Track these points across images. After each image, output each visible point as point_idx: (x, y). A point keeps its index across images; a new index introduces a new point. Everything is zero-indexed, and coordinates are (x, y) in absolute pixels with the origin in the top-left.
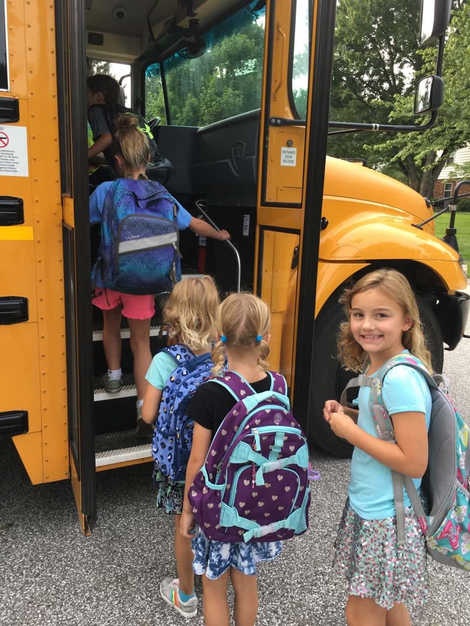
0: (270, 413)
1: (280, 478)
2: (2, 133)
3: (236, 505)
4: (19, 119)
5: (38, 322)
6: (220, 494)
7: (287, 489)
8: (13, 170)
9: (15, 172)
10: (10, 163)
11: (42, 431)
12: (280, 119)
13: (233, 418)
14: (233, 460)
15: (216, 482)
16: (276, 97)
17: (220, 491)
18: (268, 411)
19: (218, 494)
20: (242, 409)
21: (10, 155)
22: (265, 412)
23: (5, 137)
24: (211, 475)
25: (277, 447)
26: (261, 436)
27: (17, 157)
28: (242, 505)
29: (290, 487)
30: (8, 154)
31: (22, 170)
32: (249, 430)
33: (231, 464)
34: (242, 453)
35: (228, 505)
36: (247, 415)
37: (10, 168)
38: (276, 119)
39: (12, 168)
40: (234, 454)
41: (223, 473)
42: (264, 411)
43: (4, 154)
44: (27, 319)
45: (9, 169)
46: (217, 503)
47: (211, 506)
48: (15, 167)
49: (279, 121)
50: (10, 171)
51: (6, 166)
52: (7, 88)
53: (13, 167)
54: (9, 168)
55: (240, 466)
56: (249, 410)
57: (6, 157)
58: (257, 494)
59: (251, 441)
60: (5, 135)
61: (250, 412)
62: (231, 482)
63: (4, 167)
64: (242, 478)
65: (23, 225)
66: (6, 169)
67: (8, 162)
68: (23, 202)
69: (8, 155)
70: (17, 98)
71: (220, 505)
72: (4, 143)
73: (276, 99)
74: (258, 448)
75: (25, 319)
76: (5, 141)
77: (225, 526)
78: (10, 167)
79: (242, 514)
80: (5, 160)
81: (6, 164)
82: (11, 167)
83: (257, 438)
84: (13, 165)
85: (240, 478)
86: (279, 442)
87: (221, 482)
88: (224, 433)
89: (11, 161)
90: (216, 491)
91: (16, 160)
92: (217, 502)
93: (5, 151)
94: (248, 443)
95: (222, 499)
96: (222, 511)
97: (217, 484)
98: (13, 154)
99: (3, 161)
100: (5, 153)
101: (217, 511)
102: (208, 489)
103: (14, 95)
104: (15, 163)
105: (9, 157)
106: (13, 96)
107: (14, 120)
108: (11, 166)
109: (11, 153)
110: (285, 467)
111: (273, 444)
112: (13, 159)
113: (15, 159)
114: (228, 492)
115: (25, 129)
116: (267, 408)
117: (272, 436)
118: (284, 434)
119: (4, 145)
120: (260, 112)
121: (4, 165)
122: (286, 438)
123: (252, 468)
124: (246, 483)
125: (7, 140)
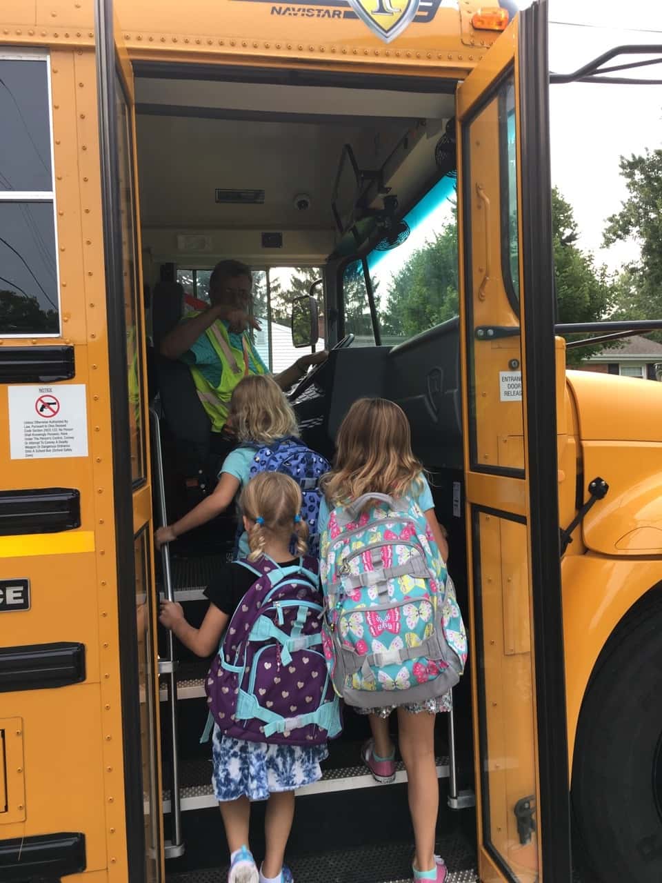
0: (296, 588)
1: (306, 661)
2: (50, 396)
3: (256, 692)
4: (74, 374)
5: (100, 683)
6: (237, 677)
7: (315, 675)
8: (66, 448)
9: (68, 452)
10: (61, 438)
11: (107, 869)
12: (493, 328)
13: (256, 592)
14: (253, 637)
15: (235, 664)
16: (482, 296)
17: (237, 674)
18: (294, 586)
19: (235, 678)
20: (266, 582)
21: (60, 428)
22: (291, 587)
23: (55, 401)
24: (228, 656)
25: (299, 623)
26: (284, 609)
27: (71, 430)
28: (262, 692)
29: (318, 672)
30: (58, 426)
31: (79, 447)
32: (270, 604)
33: (251, 642)
34: (263, 629)
35: (247, 692)
36: (271, 589)
37: (62, 446)
38: (485, 329)
39: (64, 446)
40: (255, 629)
41: (242, 654)
42: (289, 585)
43: (53, 426)
44: (84, 678)
45: (60, 448)
46: (233, 688)
47: (226, 690)
48: (68, 444)
49: (491, 332)
50: (62, 450)
51: (56, 444)
52: (58, 332)
53: (65, 444)
54: (59, 446)
55: (261, 644)
56: (273, 583)
57: (55, 430)
58: (279, 680)
59: (272, 615)
60: (54, 398)
61: (275, 586)
62: (250, 664)
63: (52, 445)
64: (261, 660)
65: (79, 529)
66: (56, 448)
67: (58, 438)
68: (79, 494)
69: (58, 428)
70: (71, 345)
71: (237, 691)
72: (53, 411)
73: (482, 298)
74: (281, 622)
75: (81, 679)
76: (55, 407)
77: (244, 718)
78: (61, 444)
79: (263, 704)
80: (55, 434)
81: (55, 441)
82: (63, 444)
83: (280, 612)
84: (66, 442)
85: (260, 659)
86: (302, 617)
87: (240, 664)
88: (245, 608)
89: (63, 436)
90: (232, 674)
91: (70, 434)
92: (234, 686)
93: (53, 422)
94: (269, 617)
95: (240, 685)
96: (240, 699)
97: (236, 666)
98: (65, 426)
99: (52, 436)
100: (54, 424)
101: (235, 698)
102: (224, 670)
103: (68, 341)
104: (67, 438)
105: (60, 430)
106: (66, 343)
107: (66, 377)
108: (64, 442)
109: (62, 424)
110: (309, 648)
111: (296, 619)
112: (65, 432)
113: (68, 432)
114: (247, 676)
115: (83, 387)
116: (294, 583)
117: (296, 609)
118: (307, 608)
119: (52, 413)
120: (459, 320)
121: (53, 442)
122: (310, 613)
123: (276, 647)
124: (268, 666)
125: (56, 406)
